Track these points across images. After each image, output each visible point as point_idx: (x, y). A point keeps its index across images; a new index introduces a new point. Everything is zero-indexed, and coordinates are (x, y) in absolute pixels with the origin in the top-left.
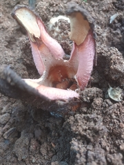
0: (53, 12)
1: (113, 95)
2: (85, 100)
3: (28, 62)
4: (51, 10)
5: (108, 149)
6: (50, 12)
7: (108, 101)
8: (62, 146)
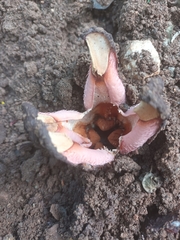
0: (144, 25)
1: (147, 185)
2: (116, 169)
3: (78, 83)
4: (144, 22)
5: (110, 227)
6: (140, 23)
7: (138, 186)
8: (70, 190)
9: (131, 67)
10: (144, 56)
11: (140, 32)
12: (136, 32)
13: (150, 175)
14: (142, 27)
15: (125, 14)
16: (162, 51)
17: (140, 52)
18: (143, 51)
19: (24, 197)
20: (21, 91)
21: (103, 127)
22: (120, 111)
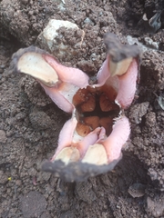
2: (138, 122)
4: (31, 12)
9: (64, 50)
10: (63, 33)
11: (37, 22)
12: (35, 25)
13: (160, 98)
14: (34, 17)
15: (13, 22)
16: (67, 16)
17: (57, 34)
18: (58, 31)
19: (105, 210)
20: (12, 157)
21: (91, 108)
22: (94, 86)
